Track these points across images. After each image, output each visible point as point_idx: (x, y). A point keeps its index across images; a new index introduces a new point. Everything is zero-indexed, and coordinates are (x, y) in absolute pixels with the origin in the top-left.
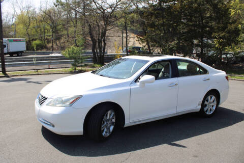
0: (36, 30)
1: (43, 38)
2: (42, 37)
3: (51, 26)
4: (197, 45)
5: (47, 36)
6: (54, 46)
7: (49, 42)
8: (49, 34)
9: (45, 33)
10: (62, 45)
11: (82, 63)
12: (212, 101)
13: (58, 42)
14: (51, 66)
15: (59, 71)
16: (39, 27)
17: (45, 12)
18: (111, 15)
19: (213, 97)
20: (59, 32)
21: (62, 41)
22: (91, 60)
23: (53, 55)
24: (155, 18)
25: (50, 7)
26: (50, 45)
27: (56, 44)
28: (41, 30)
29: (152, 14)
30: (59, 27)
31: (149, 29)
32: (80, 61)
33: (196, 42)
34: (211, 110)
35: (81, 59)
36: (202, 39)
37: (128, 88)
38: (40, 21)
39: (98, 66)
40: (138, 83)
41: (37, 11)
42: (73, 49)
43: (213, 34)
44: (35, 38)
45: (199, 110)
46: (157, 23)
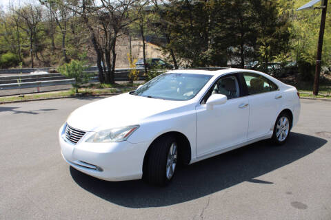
0: (5, 38)
1: (17, 50)
2: (15, 49)
3: (28, 33)
4: (237, 54)
5: (23, 46)
6: (34, 61)
7: (26, 55)
8: (26, 44)
9: (19, 42)
10: (46, 59)
11: (86, 82)
12: (284, 123)
13: (39, 55)
14: (41, 89)
15: (53, 95)
16: (10, 34)
17: (18, 13)
18: (123, 16)
19: (286, 119)
20: (40, 40)
21: (45, 53)
22: (97, 79)
23: (36, 73)
24: (180, 20)
25: (25, 6)
26: (28, 59)
27: (38, 58)
28: (13, 38)
29: (176, 14)
30: (41, 33)
31: (172, 35)
32: (84, 80)
33: (234, 50)
34: (283, 136)
35: (86, 77)
36: (242, 46)
37: (193, 112)
38: (11, 25)
39: (106, 85)
40: (205, 106)
41: (6, 11)
42: (75, 64)
43: (258, 39)
44: (4, 50)
45: (270, 137)
46: (183, 26)
